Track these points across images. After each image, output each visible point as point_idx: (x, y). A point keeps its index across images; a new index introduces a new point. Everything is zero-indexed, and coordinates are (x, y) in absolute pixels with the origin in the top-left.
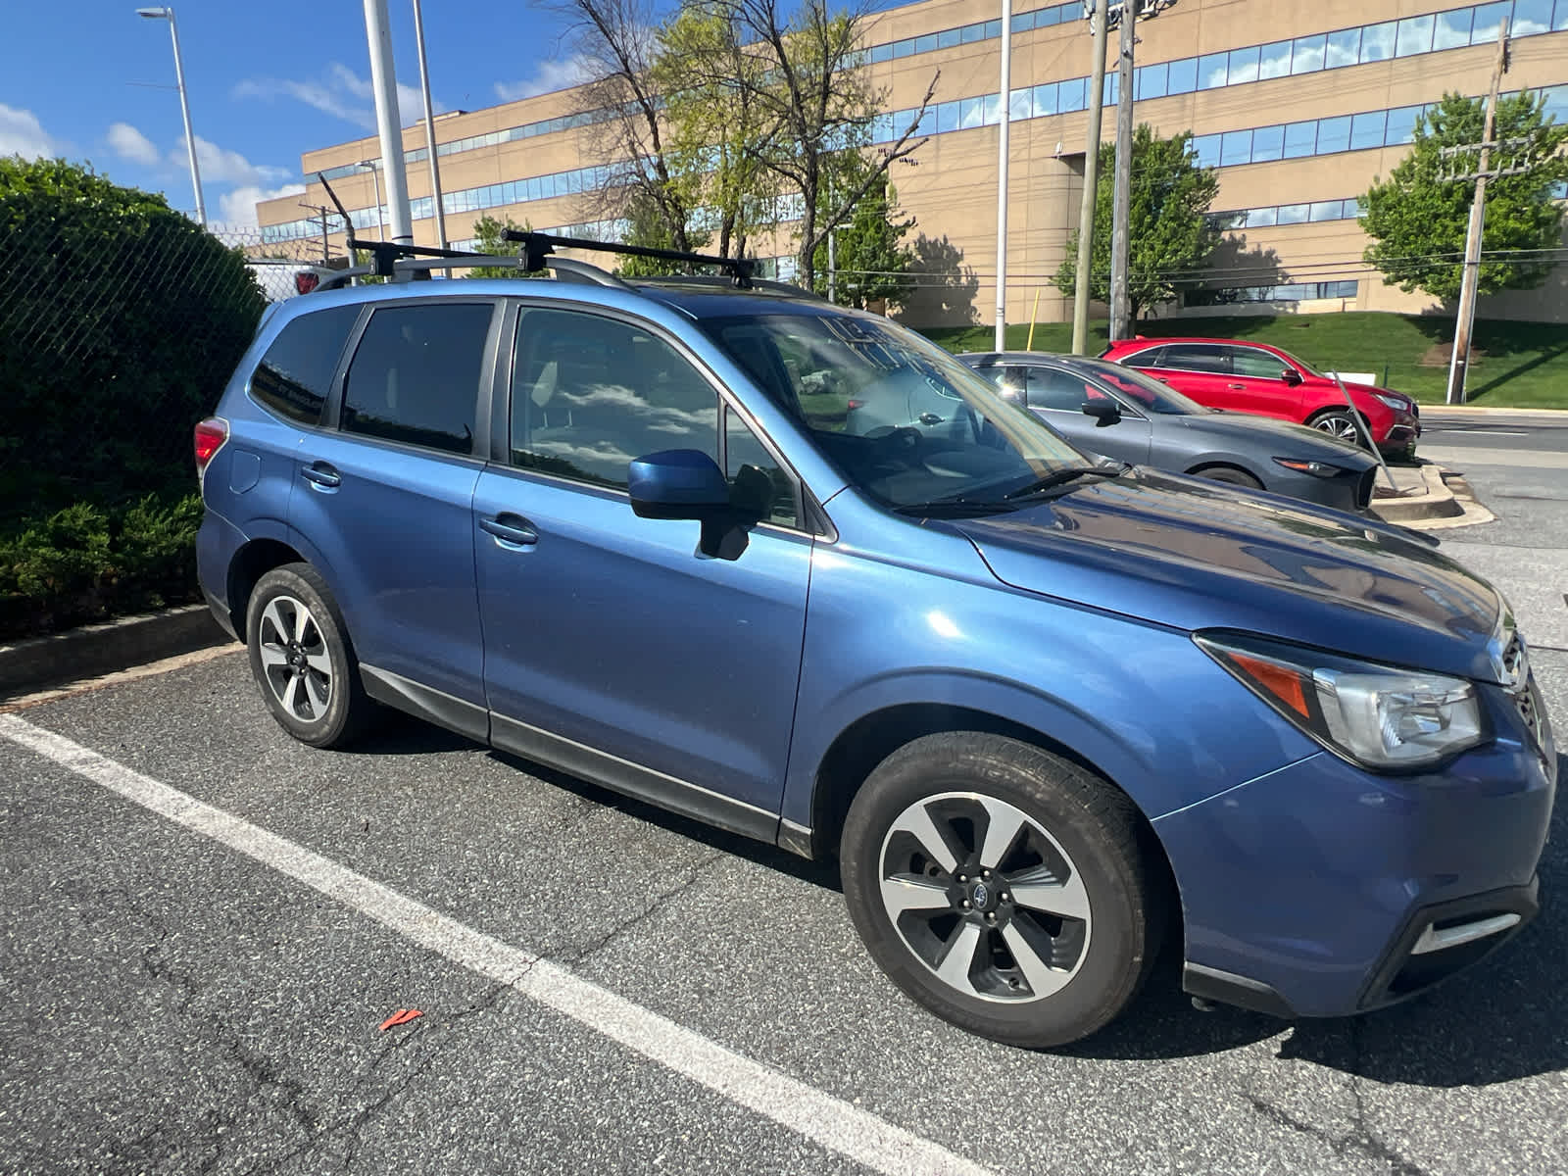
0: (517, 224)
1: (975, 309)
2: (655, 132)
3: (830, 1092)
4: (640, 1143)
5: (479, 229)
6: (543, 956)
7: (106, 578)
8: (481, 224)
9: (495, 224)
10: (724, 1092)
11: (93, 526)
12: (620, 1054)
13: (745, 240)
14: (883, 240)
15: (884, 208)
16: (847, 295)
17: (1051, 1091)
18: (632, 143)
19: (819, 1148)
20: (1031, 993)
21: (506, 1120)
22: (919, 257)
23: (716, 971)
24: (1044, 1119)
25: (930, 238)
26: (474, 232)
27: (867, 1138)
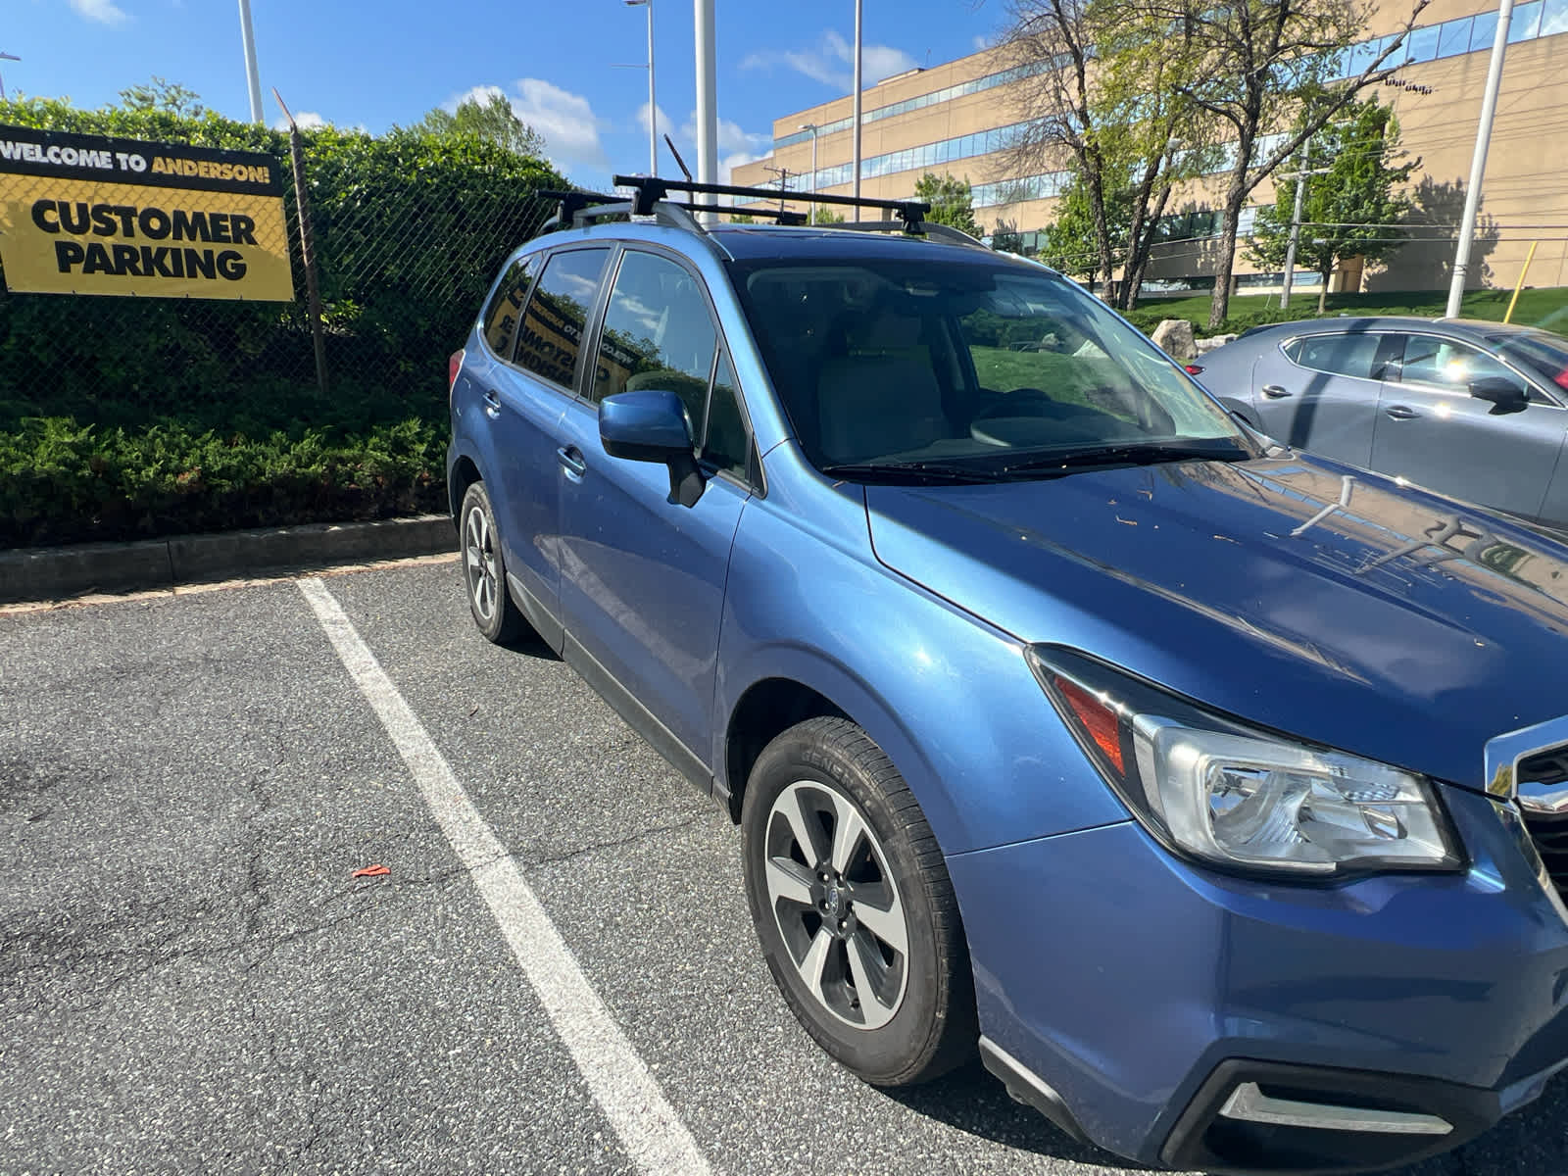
0: (957, 180)
1: (1487, 268)
2: (1081, 74)
3: (639, 1050)
4: (453, 1032)
5: (920, 186)
6: (514, 854)
7: (420, 482)
8: (923, 181)
9: (936, 181)
10: (552, 1015)
11: (420, 438)
12: (501, 952)
13: (1169, 190)
14: (1370, 186)
15: (1378, 148)
16: (1313, 251)
17: (851, 1130)
18: (1056, 89)
19: (585, 1095)
20: (862, 1020)
21: (376, 976)
22: (1418, 206)
23: (636, 909)
24: (816, 1153)
25: (1438, 181)
26: (915, 189)
27: (635, 1102)
